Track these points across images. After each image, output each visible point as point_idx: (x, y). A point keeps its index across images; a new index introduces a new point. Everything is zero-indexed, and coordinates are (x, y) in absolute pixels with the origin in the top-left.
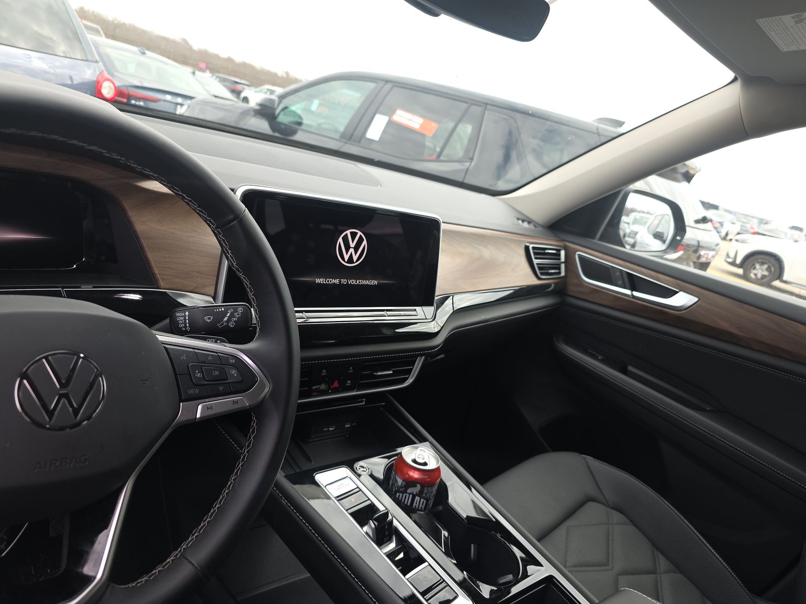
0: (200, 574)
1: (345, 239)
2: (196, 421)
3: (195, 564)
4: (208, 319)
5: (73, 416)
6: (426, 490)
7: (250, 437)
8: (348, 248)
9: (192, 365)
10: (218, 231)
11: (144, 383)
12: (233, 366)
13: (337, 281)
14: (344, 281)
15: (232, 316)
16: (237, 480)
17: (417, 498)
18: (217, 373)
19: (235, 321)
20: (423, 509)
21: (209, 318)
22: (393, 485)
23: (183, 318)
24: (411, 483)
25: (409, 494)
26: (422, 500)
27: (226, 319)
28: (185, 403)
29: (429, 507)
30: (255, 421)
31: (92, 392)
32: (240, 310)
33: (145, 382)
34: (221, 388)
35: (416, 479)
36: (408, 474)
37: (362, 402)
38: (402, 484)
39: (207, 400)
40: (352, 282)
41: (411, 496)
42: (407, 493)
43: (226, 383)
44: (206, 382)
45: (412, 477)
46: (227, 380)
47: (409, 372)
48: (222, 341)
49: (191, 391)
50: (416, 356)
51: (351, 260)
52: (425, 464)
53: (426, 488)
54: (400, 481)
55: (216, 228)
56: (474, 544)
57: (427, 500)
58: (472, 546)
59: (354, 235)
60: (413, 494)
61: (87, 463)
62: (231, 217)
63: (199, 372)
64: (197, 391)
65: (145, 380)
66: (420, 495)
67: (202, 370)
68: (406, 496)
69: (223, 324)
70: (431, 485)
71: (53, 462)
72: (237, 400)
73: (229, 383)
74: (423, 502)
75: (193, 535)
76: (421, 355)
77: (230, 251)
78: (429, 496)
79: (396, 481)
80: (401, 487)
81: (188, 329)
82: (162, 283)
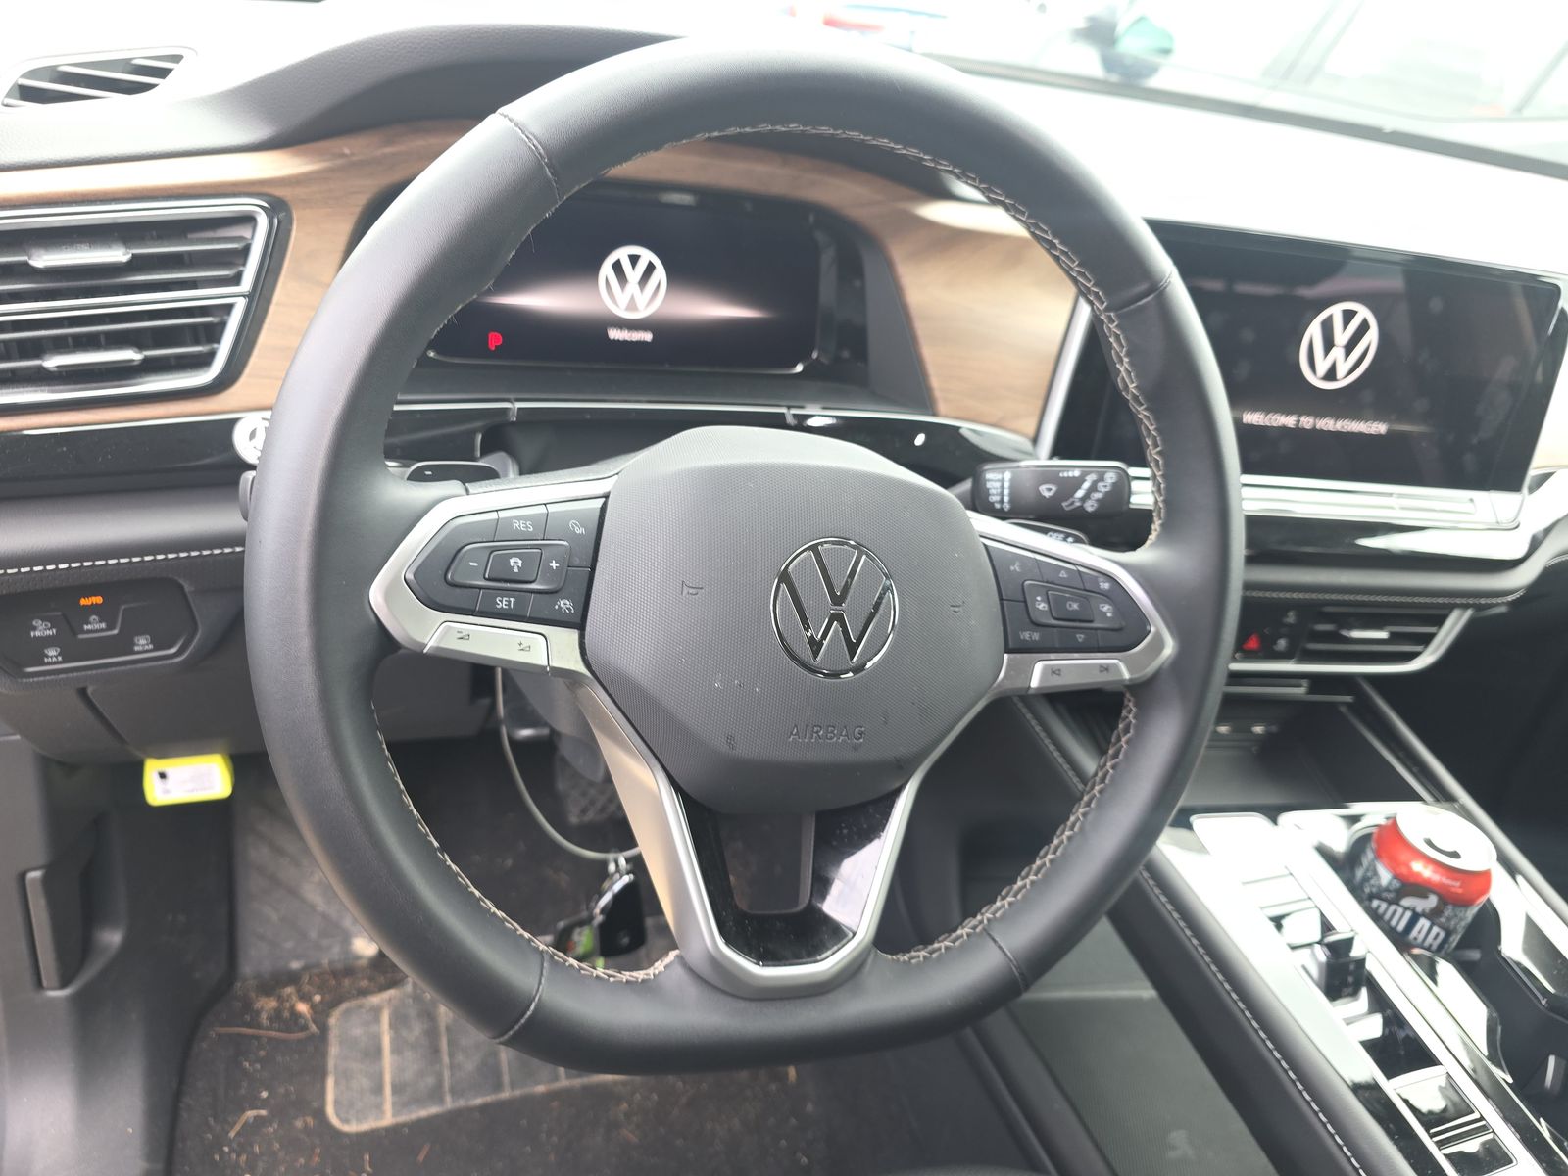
0: (1017, 974)
1: (1327, 328)
2: (1031, 692)
3: (1009, 954)
4: (1047, 491)
5: (848, 657)
6: (1449, 911)
7: (1119, 739)
8: (1329, 345)
9: (1031, 584)
10: (1110, 317)
11: (955, 611)
12: (1106, 596)
13: (1289, 421)
14: (1307, 422)
15: (1093, 488)
16: (1090, 817)
17: (1424, 923)
18: (1075, 606)
19: (1098, 500)
20: (1434, 947)
21: (1049, 490)
22: (1366, 879)
23: (998, 485)
24: (1411, 887)
25: (1406, 909)
26: (1435, 930)
27: (1080, 493)
28: (1013, 655)
29: (1449, 947)
30: (1131, 710)
31: (877, 617)
32: (1111, 478)
33: (957, 609)
34: (1080, 637)
35: (1428, 881)
36: (1410, 869)
37: (1300, 686)
38: (1390, 883)
39: (1052, 656)
40: (1327, 424)
41: (1408, 914)
42: (1398, 904)
43: (1091, 629)
44: (1054, 622)
45: (1418, 875)
46: (1091, 622)
47: (1426, 640)
48: (1078, 540)
49: (1026, 635)
50: (1452, 607)
51: (1331, 375)
52: (1455, 855)
53: (1450, 907)
54: (1385, 876)
55: (1107, 309)
56: (1558, 1056)
57: (1449, 933)
58: (1552, 1060)
59: (1348, 316)
60: (1414, 911)
61: (862, 740)
62: (1143, 287)
63: (1041, 601)
64: (1036, 636)
65: (957, 606)
66: (1433, 915)
67: (1048, 598)
68: (1395, 911)
69: (1073, 503)
70: (1464, 903)
71: (816, 729)
72: (1108, 665)
73: (1096, 629)
74: (1438, 935)
75: (1003, 898)
76: (1465, 606)
77: (1126, 360)
78: (1456, 925)
79: (1376, 873)
80: (1387, 889)
81: (1007, 506)
82: (942, 407)
